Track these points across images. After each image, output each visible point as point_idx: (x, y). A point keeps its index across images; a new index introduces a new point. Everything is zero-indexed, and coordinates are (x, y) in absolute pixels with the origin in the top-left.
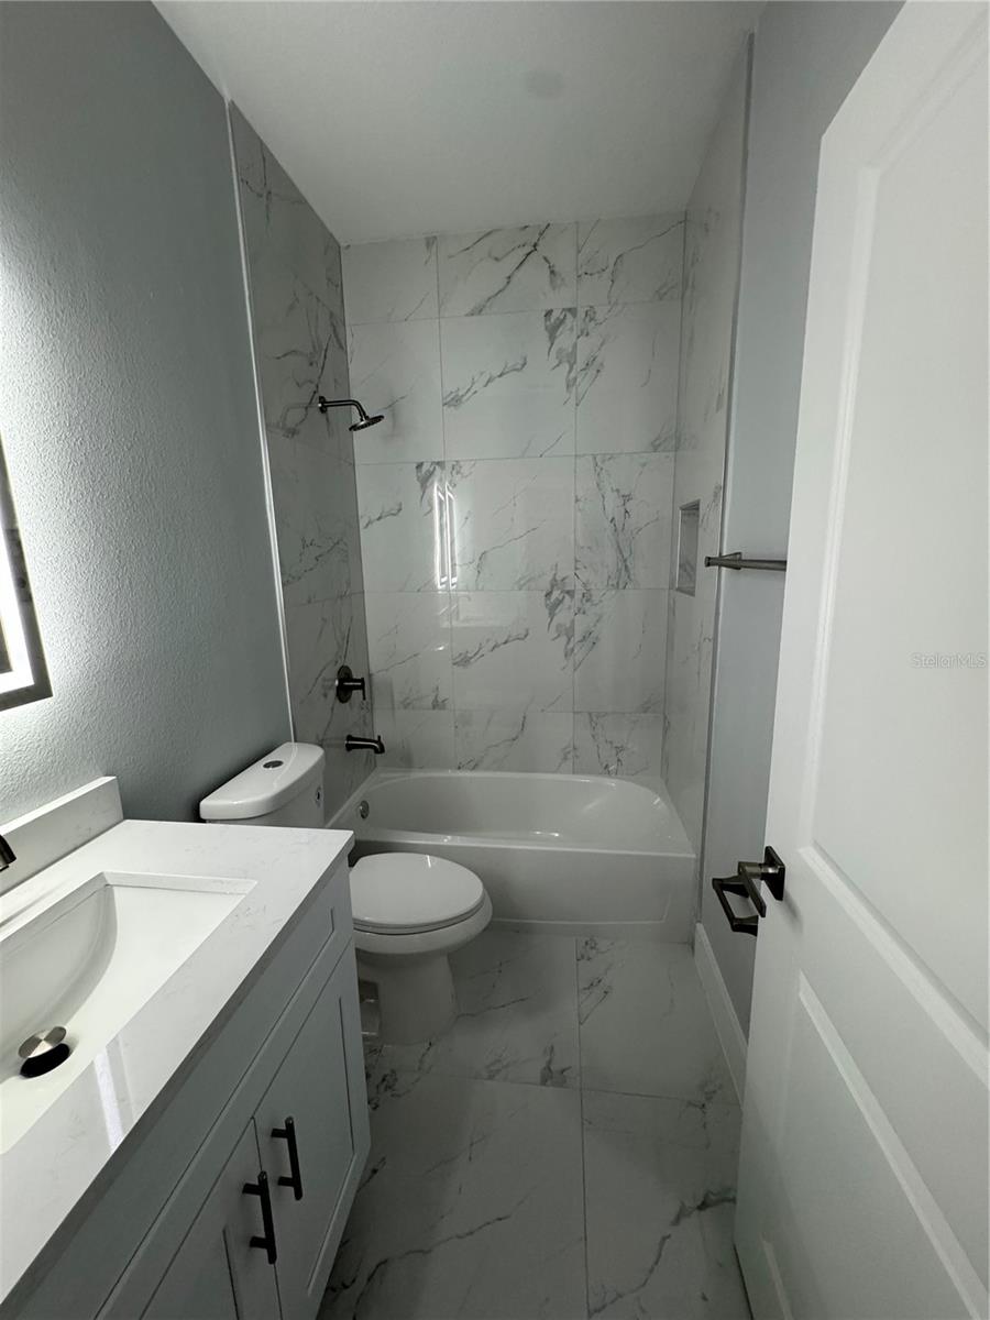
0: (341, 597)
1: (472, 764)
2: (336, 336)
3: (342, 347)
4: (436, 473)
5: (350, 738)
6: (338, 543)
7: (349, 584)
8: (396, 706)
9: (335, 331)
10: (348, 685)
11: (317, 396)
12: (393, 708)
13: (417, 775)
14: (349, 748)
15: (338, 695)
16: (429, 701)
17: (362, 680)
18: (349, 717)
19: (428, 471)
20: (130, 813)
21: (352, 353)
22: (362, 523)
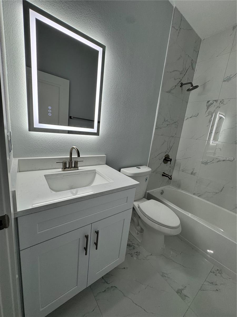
0: (172, 137)
1: (199, 195)
2: (192, 66)
3: (193, 69)
4: (214, 104)
5: (164, 173)
6: (175, 122)
7: (176, 134)
8: (180, 170)
9: (192, 65)
10: (167, 159)
11: (181, 82)
12: (179, 170)
13: (180, 191)
14: (163, 175)
15: (163, 161)
16: (190, 172)
17: (171, 159)
18: (166, 168)
19: (211, 103)
20: (107, 164)
21: (196, 70)
22: (185, 119)
